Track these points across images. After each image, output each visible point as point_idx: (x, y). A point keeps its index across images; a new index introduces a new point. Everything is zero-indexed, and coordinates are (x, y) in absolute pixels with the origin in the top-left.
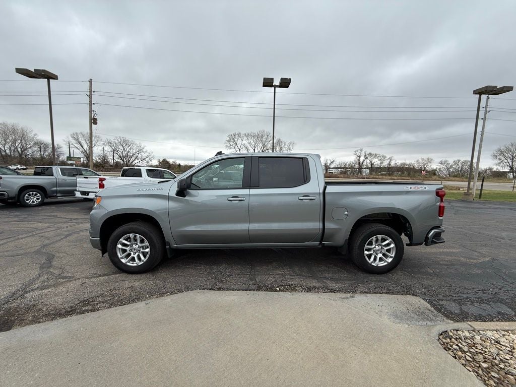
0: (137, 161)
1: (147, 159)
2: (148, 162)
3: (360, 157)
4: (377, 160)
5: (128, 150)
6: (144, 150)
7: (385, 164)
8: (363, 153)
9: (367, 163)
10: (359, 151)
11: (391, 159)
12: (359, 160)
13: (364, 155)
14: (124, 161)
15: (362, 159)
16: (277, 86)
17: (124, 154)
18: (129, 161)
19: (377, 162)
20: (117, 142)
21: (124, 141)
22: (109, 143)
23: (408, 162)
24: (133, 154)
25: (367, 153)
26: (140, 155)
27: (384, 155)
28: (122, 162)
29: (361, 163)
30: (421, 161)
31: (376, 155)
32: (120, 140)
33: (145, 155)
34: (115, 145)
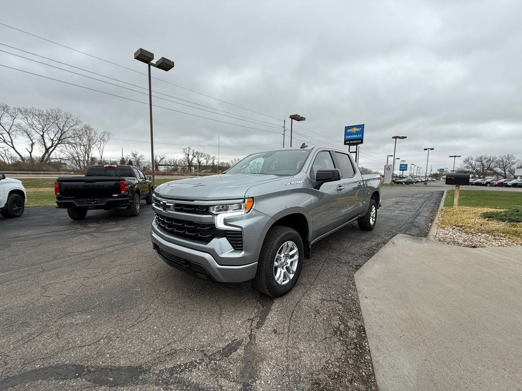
3: (188, 155)
4: (203, 159)
7: (210, 162)
8: (191, 151)
9: (195, 161)
10: (188, 149)
11: (214, 158)
12: (188, 158)
13: (192, 153)
15: (191, 157)
16: (154, 65)
19: (203, 161)
23: (225, 162)
25: (195, 152)
27: (209, 154)
29: (190, 160)
30: (233, 161)
31: (202, 154)
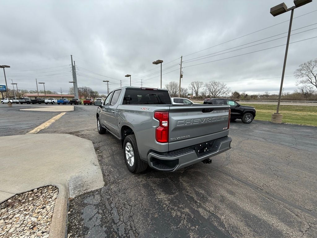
0: (220, 94)
1: (226, 92)
2: (226, 94)
5: (216, 88)
6: (225, 87)
14: (213, 94)
17: (213, 91)
18: (216, 94)
20: (210, 84)
21: (214, 83)
22: (207, 85)
24: (219, 90)
26: (222, 90)
28: (212, 95)
32: (212, 83)
33: (225, 90)
34: (209, 86)
